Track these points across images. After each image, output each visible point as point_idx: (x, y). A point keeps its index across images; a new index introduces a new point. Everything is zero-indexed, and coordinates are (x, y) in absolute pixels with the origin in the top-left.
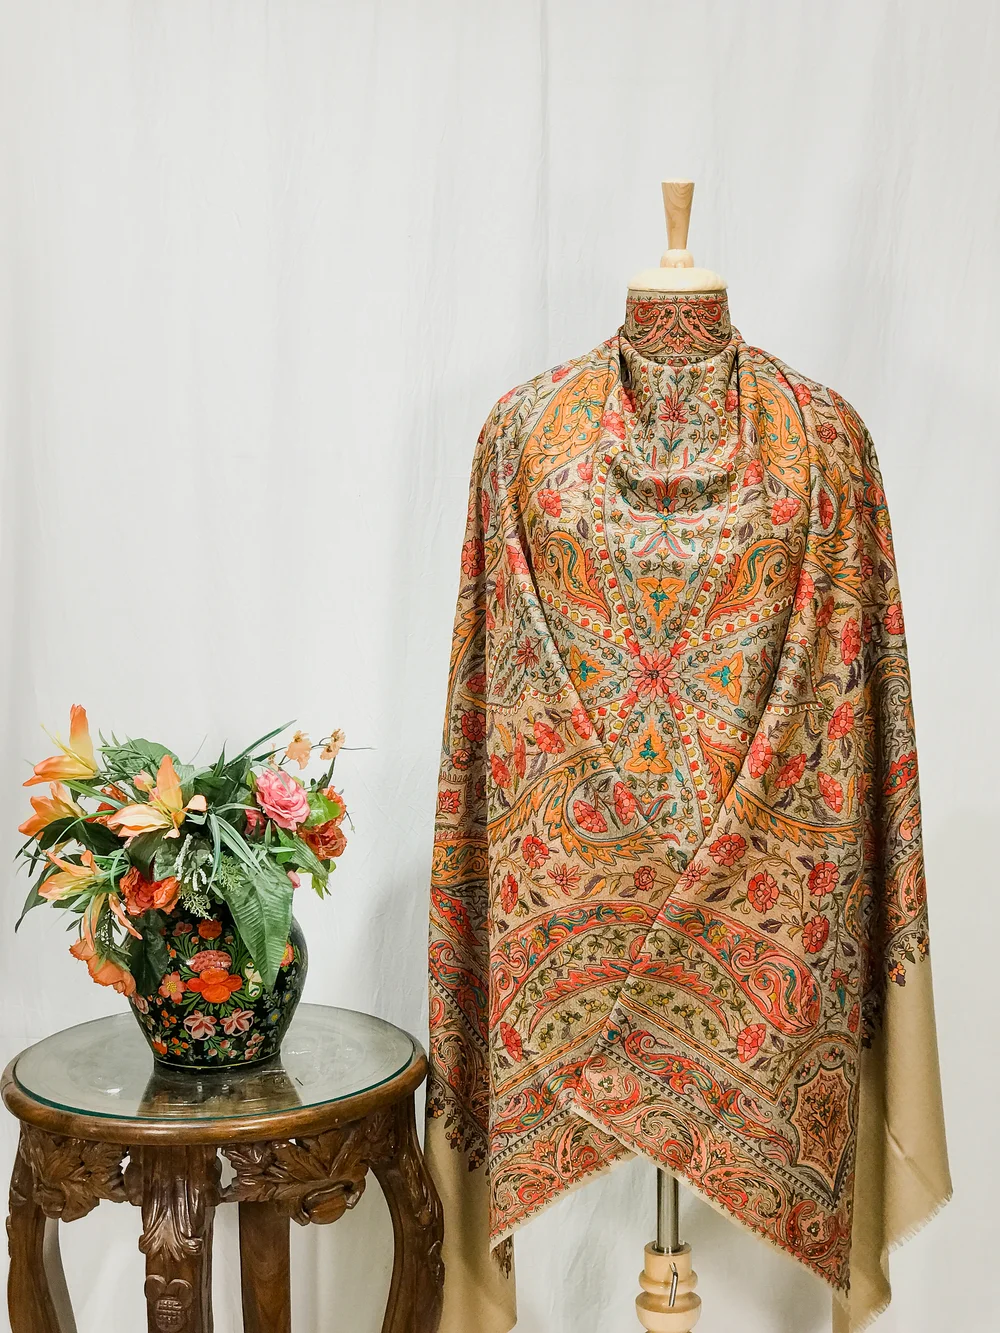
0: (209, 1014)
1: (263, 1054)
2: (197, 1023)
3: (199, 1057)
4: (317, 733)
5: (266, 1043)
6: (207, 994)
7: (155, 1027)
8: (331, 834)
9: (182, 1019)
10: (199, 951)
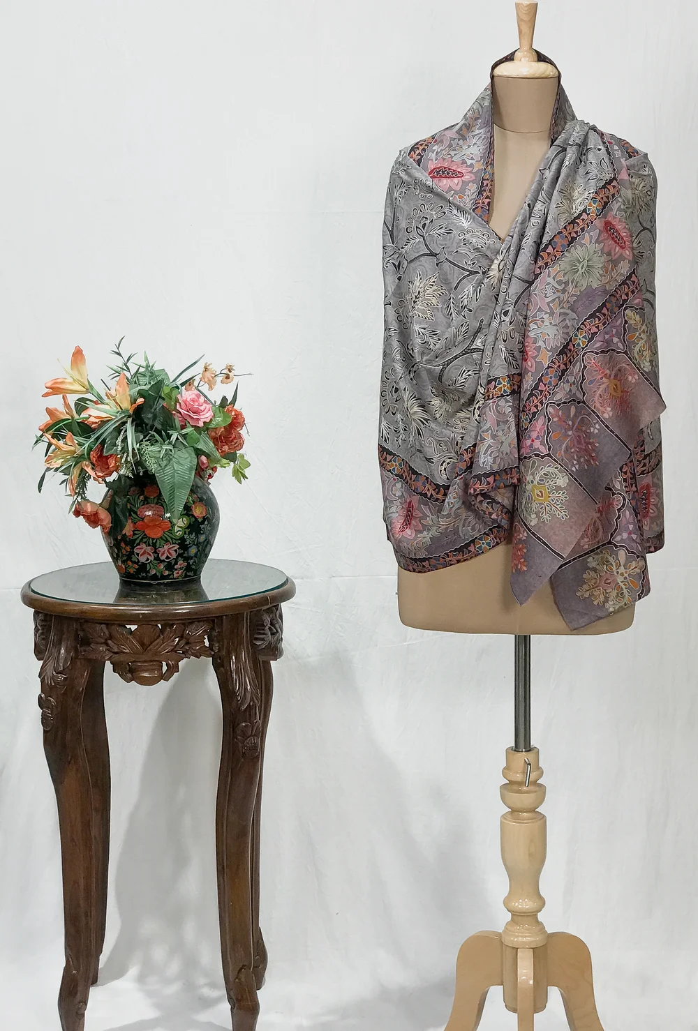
0: (149, 545)
1: (186, 576)
2: (143, 551)
3: (144, 574)
4: (218, 367)
5: (188, 568)
6: (147, 532)
7: (118, 555)
8: (233, 436)
9: (133, 548)
10: (143, 504)
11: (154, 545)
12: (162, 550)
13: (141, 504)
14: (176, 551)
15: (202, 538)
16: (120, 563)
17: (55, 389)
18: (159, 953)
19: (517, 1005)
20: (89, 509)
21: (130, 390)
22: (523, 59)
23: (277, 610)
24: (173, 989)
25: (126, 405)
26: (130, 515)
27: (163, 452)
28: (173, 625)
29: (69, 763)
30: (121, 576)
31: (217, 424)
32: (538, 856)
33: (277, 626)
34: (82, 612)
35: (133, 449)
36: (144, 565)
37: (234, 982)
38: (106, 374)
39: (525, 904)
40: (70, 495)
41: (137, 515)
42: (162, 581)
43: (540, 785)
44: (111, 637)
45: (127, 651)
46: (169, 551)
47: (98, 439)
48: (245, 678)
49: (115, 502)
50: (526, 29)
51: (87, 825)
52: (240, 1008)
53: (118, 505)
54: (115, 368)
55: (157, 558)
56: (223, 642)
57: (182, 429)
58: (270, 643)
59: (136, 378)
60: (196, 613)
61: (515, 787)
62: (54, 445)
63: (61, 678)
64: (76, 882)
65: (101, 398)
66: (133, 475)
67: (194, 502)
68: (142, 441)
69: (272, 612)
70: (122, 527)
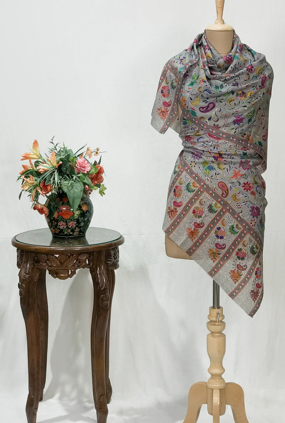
0: (64, 222)
2: (61, 224)
3: (62, 234)
5: (80, 231)
6: (63, 216)
7: (51, 226)
8: (99, 177)
9: (58, 223)
10: (62, 205)
11: (66, 222)
12: (69, 224)
13: (61, 204)
14: (75, 224)
15: (86, 219)
16: (52, 229)
17: (26, 157)
18: (68, 388)
19: (213, 412)
20: (39, 207)
21: (57, 158)
22: (218, 23)
23: (116, 249)
24: (73, 403)
25: (55, 164)
26: (56, 209)
27: (70, 184)
28: (73, 255)
29: (31, 311)
30: (53, 234)
31: (92, 173)
32: (222, 351)
33: (117, 255)
34: (36, 249)
35: (58, 182)
36: (62, 230)
37: (98, 401)
38: (47, 151)
39: (217, 371)
40: (32, 201)
41: (59, 209)
42: (69, 237)
43: (223, 322)
44: (48, 260)
45: (55, 265)
46: (72, 224)
47: (43, 178)
48: (103, 277)
49: (50, 204)
50: (220, 11)
51: (38, 337)
52: (100, 412)
53: (51, 205)
54: (51, 149)
55: (67, 227)
56: (94, 262)
57: (78, 174)
58: (114, 263)
59: (59, 153)
60: (82, 250)
61: (213, 323)
62: (26, 180)
63: (27, 276)
64: (33, 360)
65: (45, 161)
66: (57, 193)
67: (83, 204)
68: (61, 179)
69: (115, 250)
70: (53, 214)
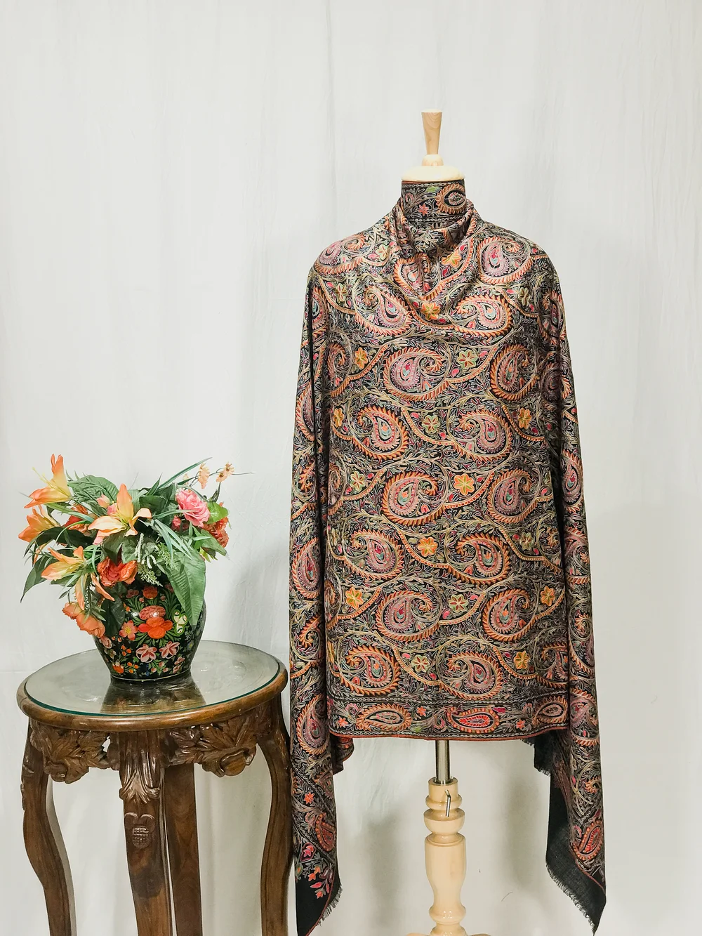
0: (152, 646)
1: (183, 670)
2: (145, 652)
3: (145, 674)
5: (185, 662)
6: (151, 634)
7: (116, 656)
9: (135, 650)
10: (144, 607)
11: (157, 646)
12: (164, 649)
13: (143, 605)
14: (177, 648)
15: (198, 632)
16: (118, 664)
17: (39, 500)
36: (146, 665)
42: (162, 678)
46: (170, 649)
55: (159, 658)
70: (120, 630)
